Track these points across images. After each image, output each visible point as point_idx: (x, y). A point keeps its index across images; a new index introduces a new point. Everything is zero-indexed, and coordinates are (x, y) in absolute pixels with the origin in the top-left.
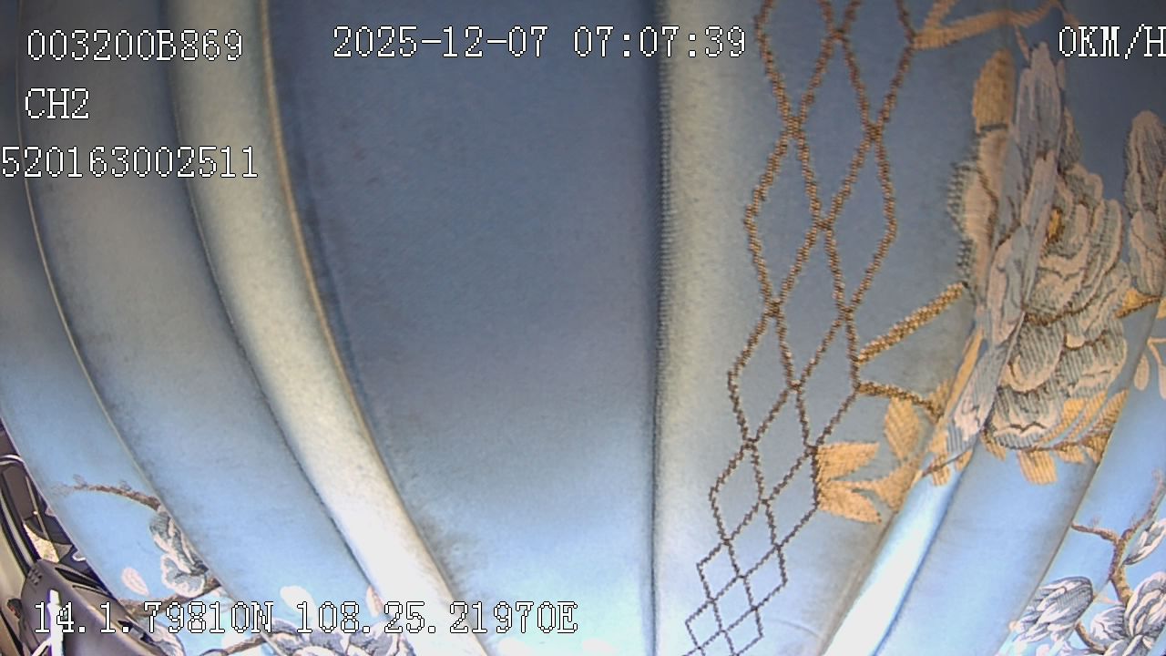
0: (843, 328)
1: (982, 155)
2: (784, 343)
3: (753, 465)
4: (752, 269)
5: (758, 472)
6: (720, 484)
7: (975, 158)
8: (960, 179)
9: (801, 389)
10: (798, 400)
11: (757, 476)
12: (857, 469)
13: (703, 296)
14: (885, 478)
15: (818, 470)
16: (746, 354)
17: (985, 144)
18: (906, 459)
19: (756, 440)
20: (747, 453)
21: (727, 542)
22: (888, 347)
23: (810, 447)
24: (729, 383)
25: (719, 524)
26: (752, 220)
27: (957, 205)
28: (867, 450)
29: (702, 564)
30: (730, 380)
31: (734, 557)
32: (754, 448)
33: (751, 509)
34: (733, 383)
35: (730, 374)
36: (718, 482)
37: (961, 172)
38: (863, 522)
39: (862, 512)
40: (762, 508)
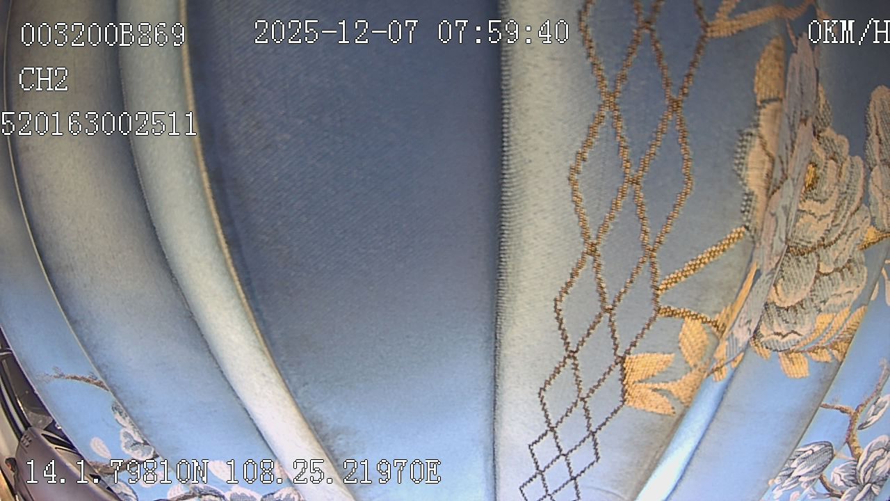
0: (648, 264)
1: (762, 123)
2: (599, 276)
3: (574, 371)
4: (575, 217)
5: (578, 377)
6: (548, 386)
7: (757, 126)
8: (744, 143)
9: (613, 312)
10: (610, 321)
11: (576, 380)
12: (655, 374)
13: (535, 239)
14: (679, 381)
15: (626, 375)
16: (569, 284)
17: (764, 114)
18: (695, 366)
19: (576, 352)
20: (569, 361)
21: (552, 429)
22: (683, 279)
23: (620, 357)
24: (555, 307)
25: (547, 416)
26: (576, 177)
27: (742, 164)
28: (664, 359)
29: (533, 445)
30: (556, 305)
31: (558, 440)
32: (575, 358)
33: (571, 405)
34: (559, 307)
35: (556, 300)
36: (545, 384)
37: (745, 137)
38: (660, 414)
39: (660, 407)
40: (581, 404)
